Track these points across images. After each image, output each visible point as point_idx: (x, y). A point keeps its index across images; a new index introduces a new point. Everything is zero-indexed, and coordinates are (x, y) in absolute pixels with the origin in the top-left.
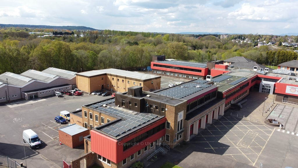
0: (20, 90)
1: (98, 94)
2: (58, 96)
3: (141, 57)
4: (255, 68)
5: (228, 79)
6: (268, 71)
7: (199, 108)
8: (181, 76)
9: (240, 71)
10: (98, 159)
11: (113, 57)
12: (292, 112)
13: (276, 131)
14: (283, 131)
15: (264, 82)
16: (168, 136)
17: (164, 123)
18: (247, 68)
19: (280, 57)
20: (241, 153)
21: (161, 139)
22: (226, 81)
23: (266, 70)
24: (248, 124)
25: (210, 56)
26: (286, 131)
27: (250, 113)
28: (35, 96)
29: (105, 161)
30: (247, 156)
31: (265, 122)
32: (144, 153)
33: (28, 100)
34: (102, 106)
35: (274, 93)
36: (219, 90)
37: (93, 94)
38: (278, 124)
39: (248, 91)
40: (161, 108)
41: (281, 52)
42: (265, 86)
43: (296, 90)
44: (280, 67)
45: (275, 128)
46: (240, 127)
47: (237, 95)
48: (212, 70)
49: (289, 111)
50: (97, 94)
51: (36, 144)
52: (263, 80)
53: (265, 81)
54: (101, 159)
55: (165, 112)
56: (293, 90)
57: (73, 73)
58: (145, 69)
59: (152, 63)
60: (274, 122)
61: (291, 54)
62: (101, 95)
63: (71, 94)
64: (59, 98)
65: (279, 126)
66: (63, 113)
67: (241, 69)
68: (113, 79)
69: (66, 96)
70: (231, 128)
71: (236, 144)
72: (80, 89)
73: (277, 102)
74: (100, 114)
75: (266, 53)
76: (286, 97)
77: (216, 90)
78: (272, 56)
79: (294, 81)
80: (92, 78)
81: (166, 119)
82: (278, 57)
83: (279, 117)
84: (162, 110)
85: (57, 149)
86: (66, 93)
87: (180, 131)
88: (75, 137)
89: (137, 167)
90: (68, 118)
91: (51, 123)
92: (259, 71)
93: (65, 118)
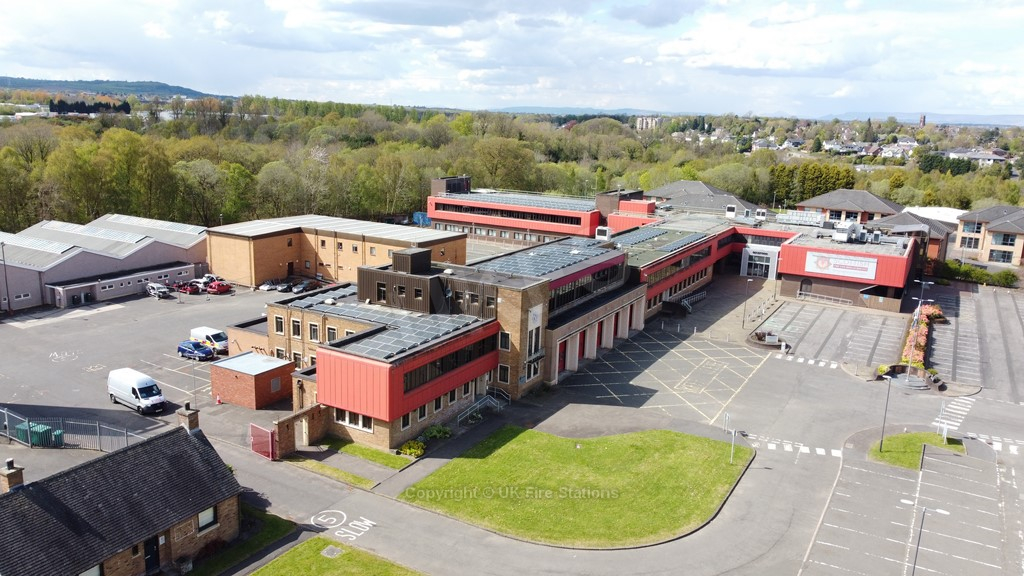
0: (40, 279)
1: (280, 288)
2: (159, 296)
3: (395, 182)
4: (731, 209)
5: (656, 239)
6: (763, 218)
8: (521, 237)
9: (689, 219)
10: (336, 421)
11: (305, 182)
12: (817, 318)
13: (771, 359)
14: (790, 358)
15: (752, 248)
16: (504, 370)
17: (495, 337)
18: (707, 210)
19: (808, 183)
20: (683, 403)
21: (487, 377)
22: (648, 243)
23: (758, 214)
24: (705, 345)
25: (603, 181)
26: (797, 357)
27: (712, 323)
28: (86, 296)
29: (356, 423)
30: (699, 407)
31: (748, 341)
32: (449, 407)
33: (65, 308)
34: (323, 303)
36: (631, 262)
37: (264, 288)
38: (778, 343)
39: (710, 270)
40: (486, 298)
41: (810, 167)
42: (757, 259)
43: (829, 264)
44: (802, 208)
45: (771, 353)
46: (685, 354)
48: (610, 216)
49: (812, 317)
50: (276, 289)
51: (155, 402)
53: (757, 243)
54: (344, 420)
55: (497, 307)
56: (823, 263)
57: (193, 230)
58: (406, 221)
59: (431, 200)
60: (768, 340)
61: (838, 174)
62: (291, 291)
63: (195, 291)
64: (163, 300)
65: (779, 347)
66: (200, 334)
67: (691, 213)
68: (323, 243)
69: (185, 296)
70: (660, 355)
71: (673, 388)
72: (222, 277)
73: (784, 298)
74: (325, 319)
75: (769, 170)
76: (807, 281)
77: (623, 263)
78: (786, 179)
79: (829, 240)
80: (258, 241)
81: (499, 324)
82: (803, 183)
84: (488, 304)
85: (215, 414)
86: (180, 287)
87: (534, 356)
88: (261, 380)
89: (435, 436)
90: (218, 346)
91: (170, 359)
92: (742, 218)
93: (208, 344)
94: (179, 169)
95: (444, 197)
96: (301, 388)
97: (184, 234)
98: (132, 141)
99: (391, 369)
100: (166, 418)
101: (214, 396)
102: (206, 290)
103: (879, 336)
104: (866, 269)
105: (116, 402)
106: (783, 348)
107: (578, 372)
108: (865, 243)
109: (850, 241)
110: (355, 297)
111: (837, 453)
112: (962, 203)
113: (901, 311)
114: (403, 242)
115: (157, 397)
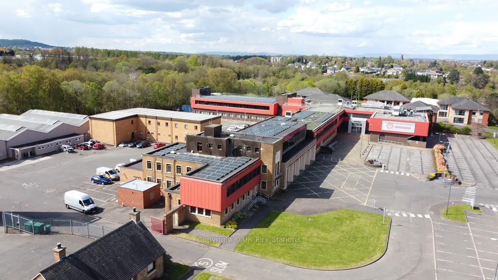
0: (6, 145)
2: (69, 152)
3: (172, 90)
4: (340, 101)
5: (312, 116)
6: (356, 105)
7: (290, 150)
8: (239, 117)
9: (321, 106)
10: (190, 213)
11: (128, 91)
12: (391, 152)
13: (379, 172)
14: (387, 172)
15: (353, 119)
16: (264, 183)
17: (259, 167)
18: (327, 102)
19: (363, 88)
20: (348, 195)
21: (256, 187)
22: (310, 118)
23: (353, 103)
24: (346, 167)
26: (390, 171)
27: (345, 156)
28: (31, 153)
29: (202, 213)
30: (356, 197)
31: (365, 164)
32: (244, 202)
33: (21, 160)
34: (169, 153)
35: (367, 132)
36: (308, 128)
37: (121, 145)
39: (336, 131)
40: (255, 148)
41: (364, 80)
42: (356, 124)
43: (393, 126)
44: (366, 100)
45: (377, 169)
46: (340, 171)
47: (327, 134)
48: (284, 106)
49: (388, 151)
50: (127, 146)
51: (92, 208)
52: (352, 116)
53: (355, 117)
54: (195, 212)
55: (260, 153)
56: (390, 126)
57: (80, 117)
59: (193, 99)
60: (375, 163)
61: (377, 83)
62: (136, 146)
63: (86, 148)
64: (70, 154)
65: (381, 166)
66: (102, 171)
67: (320, 103)
68: (150, 122)
69: (80, 151)
70: (329, 172)
71: (340, 188)
72: (99, 141)
73: (372, 143)
74: (175, 161)
75: (345, 82)
76: (383, 134)
77: (305, 128)
78: (353, 86)
79: (390, 115)
80: (118, 122)
81: (261, 161)
82: (361, 87)
83: (378, 158)
84: (256, 151)
86: (78, 146)
87: (277, 176)
88: (146, 193)
89: (240, 218)
90: (112, 176)
91: (88, 185)
92: (346, 105)
93: (107, 176)
94: (64, 85)
95: (199, 97)
96: (170, 197)
97: (77, 120)
98: (40, 71)
99: (222, 186)
100: (99, 215)
101: (120, 203)
102: (92, 148)
103: (421, 159)
104: (410, 128)
105: (69, 208)
106: (383, 167)
107: (294, 182)
108: (406, 116)
109: (400, 115)
110: (185, 150)
111: (427, 216)
112: (434, 96)
113: (427, 147)
114: (193, 121)
115: (92, 205)
